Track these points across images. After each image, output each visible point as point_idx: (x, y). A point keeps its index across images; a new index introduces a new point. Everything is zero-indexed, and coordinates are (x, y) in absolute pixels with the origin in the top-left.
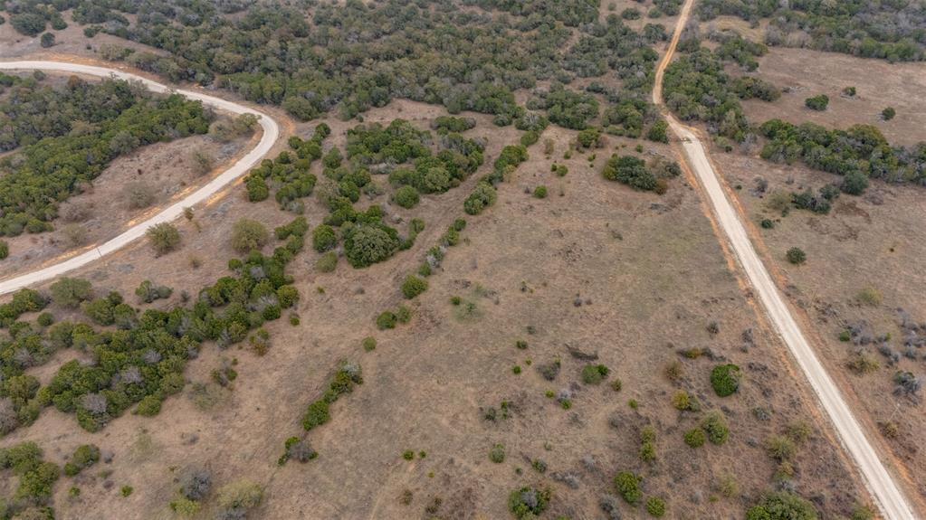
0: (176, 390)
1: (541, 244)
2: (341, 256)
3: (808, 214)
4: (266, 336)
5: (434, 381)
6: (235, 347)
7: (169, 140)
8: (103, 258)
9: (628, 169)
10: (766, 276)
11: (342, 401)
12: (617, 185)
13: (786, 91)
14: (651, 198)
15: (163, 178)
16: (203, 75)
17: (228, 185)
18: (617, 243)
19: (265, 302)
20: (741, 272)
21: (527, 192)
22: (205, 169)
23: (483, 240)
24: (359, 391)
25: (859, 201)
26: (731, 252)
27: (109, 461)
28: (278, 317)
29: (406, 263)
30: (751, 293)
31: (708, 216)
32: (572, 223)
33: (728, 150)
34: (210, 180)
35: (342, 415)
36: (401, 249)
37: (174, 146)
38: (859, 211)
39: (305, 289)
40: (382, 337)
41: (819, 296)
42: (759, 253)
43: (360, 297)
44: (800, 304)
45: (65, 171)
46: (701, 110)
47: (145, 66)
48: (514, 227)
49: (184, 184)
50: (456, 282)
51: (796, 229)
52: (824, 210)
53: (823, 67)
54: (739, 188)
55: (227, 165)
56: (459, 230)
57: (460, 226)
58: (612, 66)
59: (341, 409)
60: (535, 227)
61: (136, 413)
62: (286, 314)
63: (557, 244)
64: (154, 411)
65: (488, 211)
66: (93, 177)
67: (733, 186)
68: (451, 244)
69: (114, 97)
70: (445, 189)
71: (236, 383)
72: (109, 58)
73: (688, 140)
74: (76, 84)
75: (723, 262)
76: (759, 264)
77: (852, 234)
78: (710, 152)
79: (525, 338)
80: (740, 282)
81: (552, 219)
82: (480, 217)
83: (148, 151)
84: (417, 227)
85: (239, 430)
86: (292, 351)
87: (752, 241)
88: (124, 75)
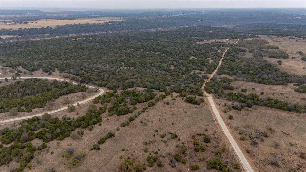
0: (68, 136)
1: (166, 113)
2: (114, 113)
3: (236, 111)
4: (93, 127)
5: (133, 137)
6: (84, 129)
7: (76, 92)
8: (55, 113)
9: (191, 99)
10: (223, 121)
11: (109, 139)
12: (188, 103)
13: (237, 88)
14: (196, 106)
15: (73, 99)
16: (87, 81)
17: (89, 101)
18: (186, 114)
19: (94, 120)
20: (217, 121)
21: (165, 103)
22: (84, 98)
23: (151, 112)
24: (113, 138)
25: (250, 109)
26: (215, 116)
27: (49, 148)
28: (96, 124)
29: (131, 115)
30: (218, 124)
31: (210, 110)
32: (175, 110)
33: (219, 98)
34: (85, 100)
35: (108, 142)
36: (130, 112)
37: (77, 94)
38: (250, 111)
39: (104, 119)
40: (121, 128)
41: (236, 126)
42: (222, 117)
43: (117, 121)
44: (230, 127)
45: (49, 96)
46: (213, 90)
47: (73, 79)
48: (160, 109)
49: (78, 100)
50: (143, 119)
51: (233, 113)
52: (240, 110)
53: (248, 85)
54: (219, 105)
55: (90, 97)
56: (146, 109)
57: (146, 108)
58: (192, 82)
59: (108, 141)
60: (166, 110)
61: (57, 140)
62: (98, 124)
63: (170, 113)
64: (62, 140)
65: (154, 106)
66: (56, 99)
67: (218, 105)
68: (143, 112)
69: (64, 84)
70: (144, 102)
71: (83, 135)
72: (64, 77)
73: (209, 96)
74: (55, 81)
75: (212, 118)
76: (221, 119)
77: (247, 115)
78: (214, 99)
79: (158, 130)
80: (216, 122)
81: (170, 108)
82: (152, 107)
83: (70, 94)
84: (135, 108)
85: (82, 144)
86: (98, 130)
87: (221, 115)
88: (67, 80)
